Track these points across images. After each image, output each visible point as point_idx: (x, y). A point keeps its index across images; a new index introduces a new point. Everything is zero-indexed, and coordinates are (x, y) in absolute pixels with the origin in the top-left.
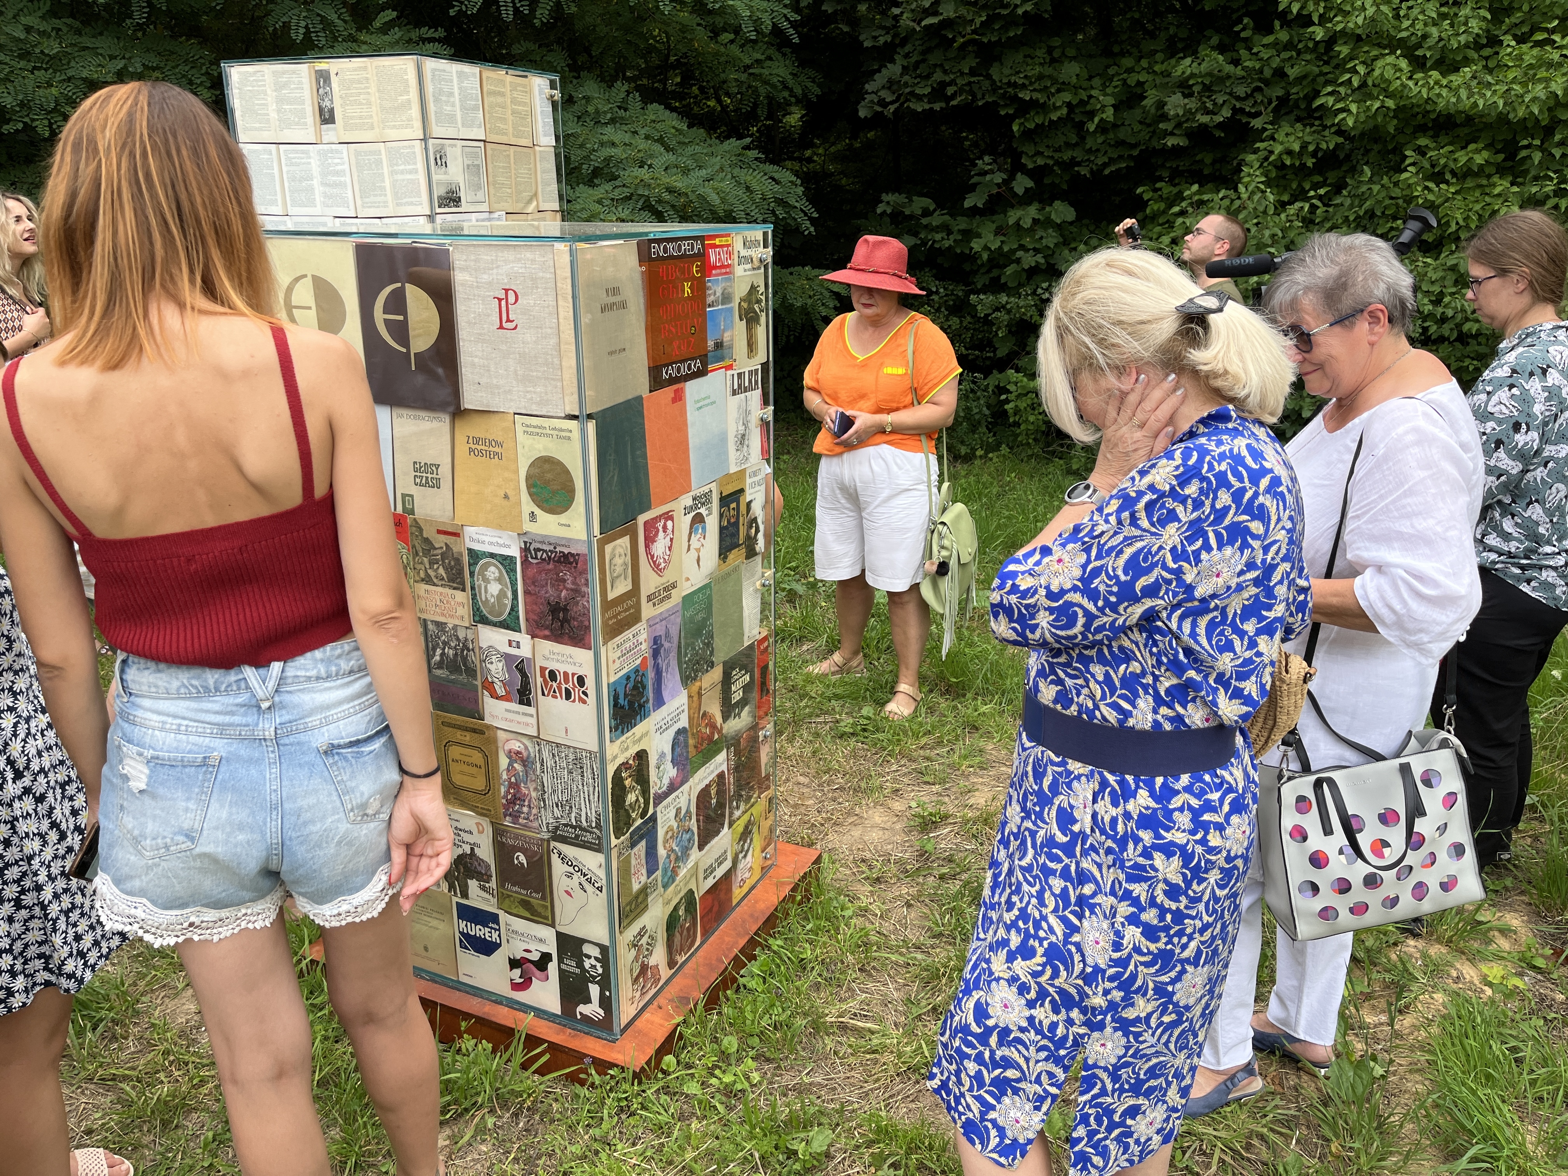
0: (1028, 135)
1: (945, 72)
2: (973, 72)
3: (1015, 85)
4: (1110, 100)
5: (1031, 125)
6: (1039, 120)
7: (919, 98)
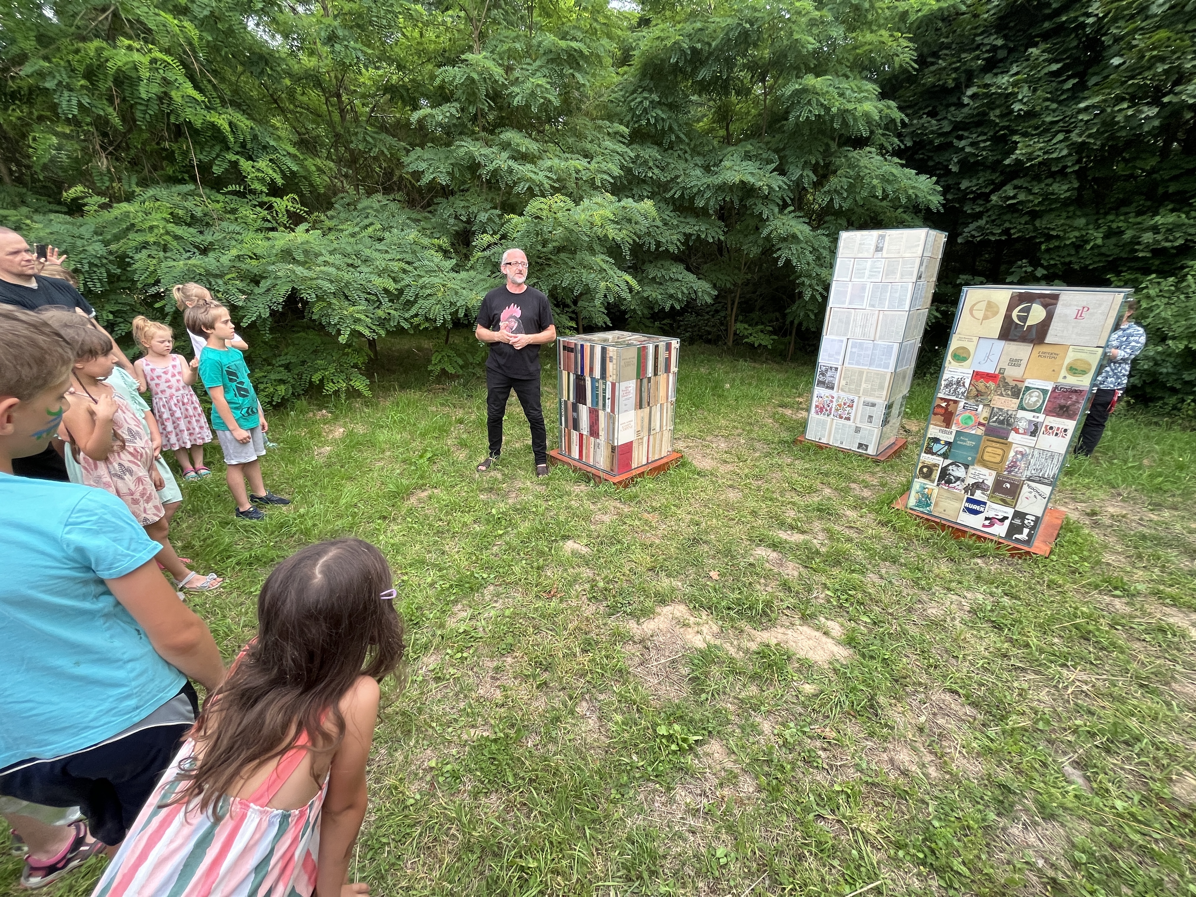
0: (1048, 250)
1: (1011, 223)
2: (1026, 223)
3: (1049, 229)
4: (1101, 235)
5: (1052, 246)
6: (1057, 244)
7: (994, 234)
